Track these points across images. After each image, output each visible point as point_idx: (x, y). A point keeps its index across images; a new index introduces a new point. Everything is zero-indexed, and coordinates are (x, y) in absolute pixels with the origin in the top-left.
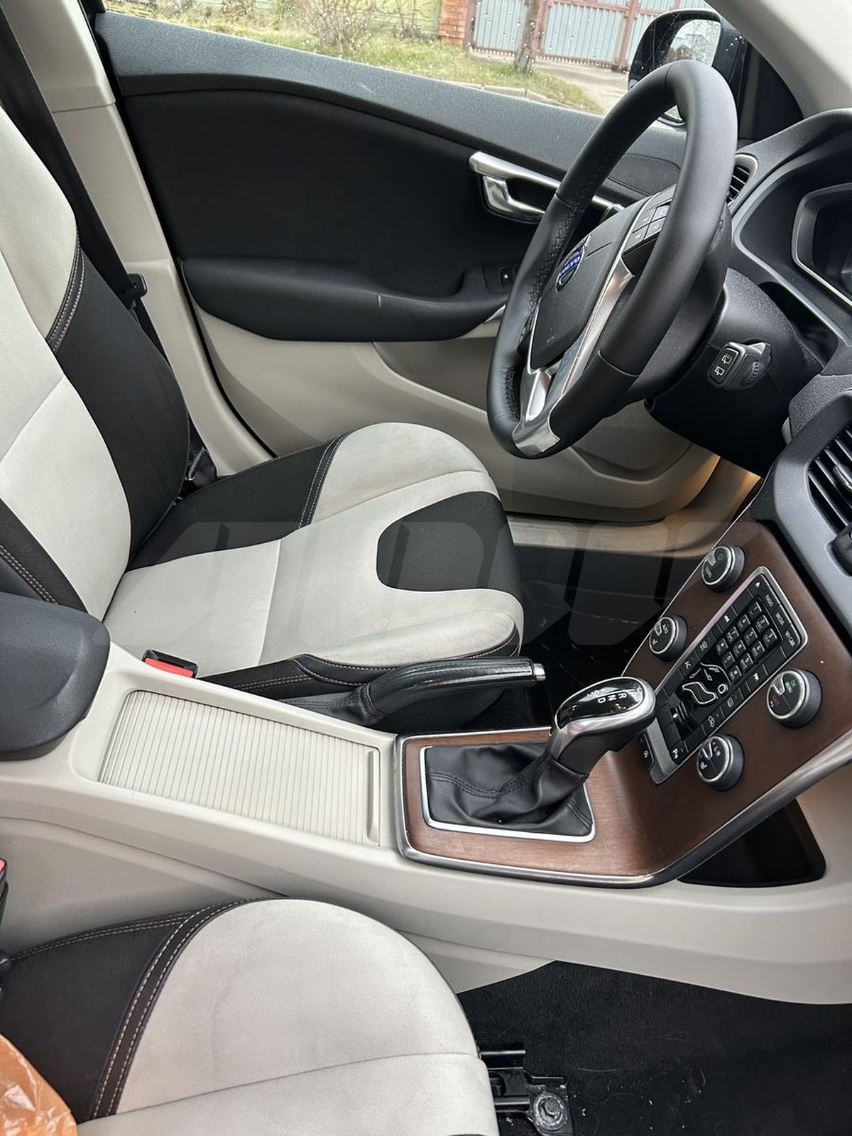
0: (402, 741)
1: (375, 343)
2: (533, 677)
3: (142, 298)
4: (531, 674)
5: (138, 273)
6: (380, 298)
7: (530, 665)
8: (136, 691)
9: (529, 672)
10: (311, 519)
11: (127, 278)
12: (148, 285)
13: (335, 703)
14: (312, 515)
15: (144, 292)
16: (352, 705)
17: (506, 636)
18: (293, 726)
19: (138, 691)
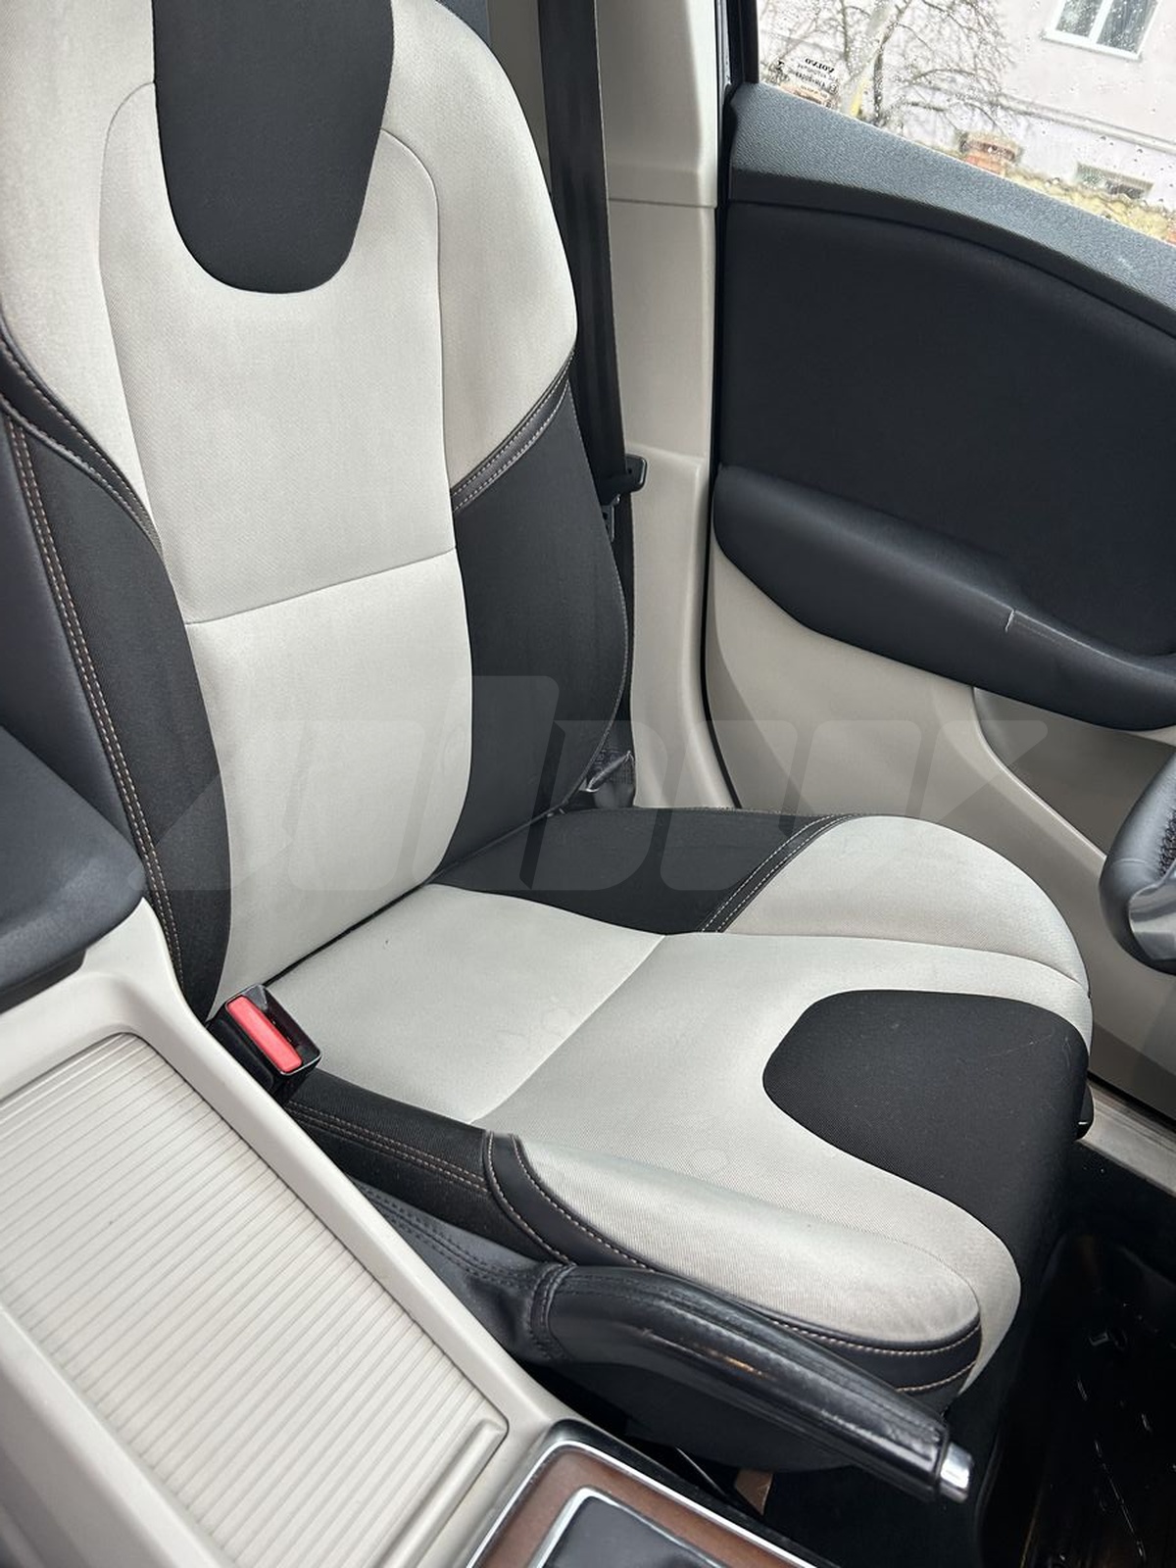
0: (561, 1440)
1: (976, 689)
2: (933, 1479)
3: (632, 494)
4: (927, 1466)
5: (642, 456)
6: (1012, 615)
7: (939, 1444)
8: (135, 1035)
9: (927, 1458)
10: (727, 925)
11: (623, 460)
12: (650, 479)
13: (488, 1267)
14: (732, 920)
15: (638, 487)
16: (512, 1291)
17: (936, 1333)
18: (365, 1268)
19: (139, 1037)
